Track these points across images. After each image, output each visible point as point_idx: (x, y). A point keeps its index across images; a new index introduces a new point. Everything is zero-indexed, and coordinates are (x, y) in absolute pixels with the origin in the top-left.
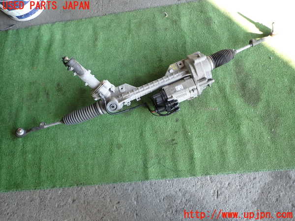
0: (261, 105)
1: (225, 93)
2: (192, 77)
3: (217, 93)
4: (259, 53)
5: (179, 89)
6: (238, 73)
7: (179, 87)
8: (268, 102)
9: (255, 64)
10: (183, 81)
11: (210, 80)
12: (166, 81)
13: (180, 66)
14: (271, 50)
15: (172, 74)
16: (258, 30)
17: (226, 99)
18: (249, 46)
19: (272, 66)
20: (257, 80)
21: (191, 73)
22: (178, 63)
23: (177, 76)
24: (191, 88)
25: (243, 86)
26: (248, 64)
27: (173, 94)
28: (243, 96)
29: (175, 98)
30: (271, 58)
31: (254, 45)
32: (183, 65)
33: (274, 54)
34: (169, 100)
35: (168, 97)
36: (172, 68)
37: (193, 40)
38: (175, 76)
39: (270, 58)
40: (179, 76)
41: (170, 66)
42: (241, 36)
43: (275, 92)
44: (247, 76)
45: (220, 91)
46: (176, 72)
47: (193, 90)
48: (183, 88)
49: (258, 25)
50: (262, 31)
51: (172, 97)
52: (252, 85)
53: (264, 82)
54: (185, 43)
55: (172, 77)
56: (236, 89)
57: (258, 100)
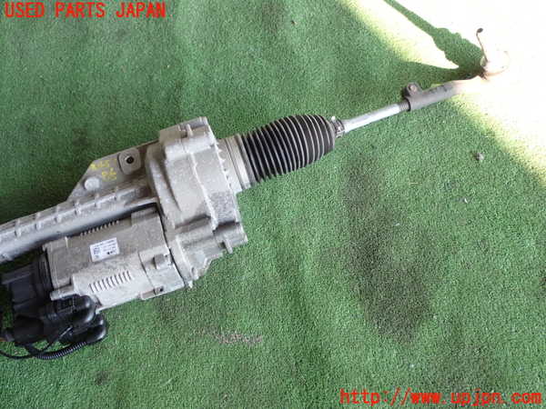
0: (428, 335)
1: (298, 278)
2: (157, 209)
3: (269, 276)
4: (437, 136)
5: (102, 255)
6: (356, 206)
7: (103, 248)
8: (456, 326)
9: (419, 175)
10: (125, 223)
11: (226, 225)
12: (65, 219)
13: (128, 169)
14: (483, 127)
15: (91, 195)
16: (442, 54)
17: (297, 302)
18: (395, 110)
19: (482, 189)
20: (424, 238)
21: (156, 195)
22: (124, 155)
23: (109, 203)
24: (147, 255)
25: (368, 256)
26: (395, 175)
27: (76, 271)
28: (366, 294)
29: (78, 289)
30: (482, 157)
31: (415, 104)
32: (137, 165)
33: (493, 142)
34: (55, 296)
35: (57, 283)
36: (99, 172)
37: (211, 79)
38: (100, 202)
39: (476, 157)
40: (115, 204)
41: (93, 166)
42: (381, 73)
43: (488, 287)
44: (385, 218)
45: (280, 268)
46: (107, 189)
47: (153, 262)
48: (118, 252)
49: (444, 40)
50: (455, 61)
51: (70, 284)
52: (400, 253)
53: (446, 247)
54: (179, 86)
55: (88, 205)
56: (339, 265)
57: (419, 314)
